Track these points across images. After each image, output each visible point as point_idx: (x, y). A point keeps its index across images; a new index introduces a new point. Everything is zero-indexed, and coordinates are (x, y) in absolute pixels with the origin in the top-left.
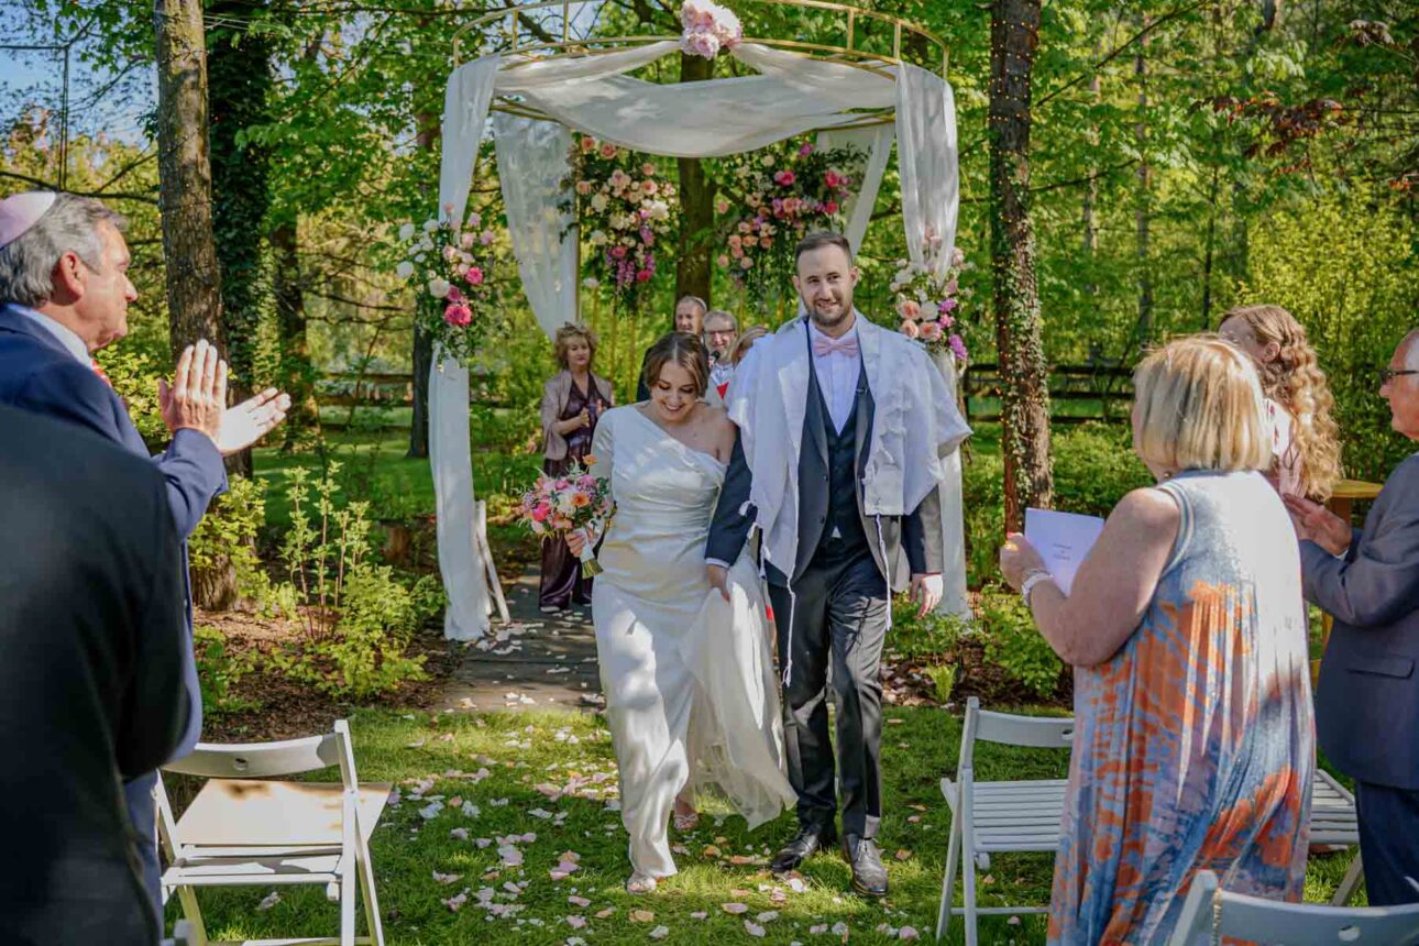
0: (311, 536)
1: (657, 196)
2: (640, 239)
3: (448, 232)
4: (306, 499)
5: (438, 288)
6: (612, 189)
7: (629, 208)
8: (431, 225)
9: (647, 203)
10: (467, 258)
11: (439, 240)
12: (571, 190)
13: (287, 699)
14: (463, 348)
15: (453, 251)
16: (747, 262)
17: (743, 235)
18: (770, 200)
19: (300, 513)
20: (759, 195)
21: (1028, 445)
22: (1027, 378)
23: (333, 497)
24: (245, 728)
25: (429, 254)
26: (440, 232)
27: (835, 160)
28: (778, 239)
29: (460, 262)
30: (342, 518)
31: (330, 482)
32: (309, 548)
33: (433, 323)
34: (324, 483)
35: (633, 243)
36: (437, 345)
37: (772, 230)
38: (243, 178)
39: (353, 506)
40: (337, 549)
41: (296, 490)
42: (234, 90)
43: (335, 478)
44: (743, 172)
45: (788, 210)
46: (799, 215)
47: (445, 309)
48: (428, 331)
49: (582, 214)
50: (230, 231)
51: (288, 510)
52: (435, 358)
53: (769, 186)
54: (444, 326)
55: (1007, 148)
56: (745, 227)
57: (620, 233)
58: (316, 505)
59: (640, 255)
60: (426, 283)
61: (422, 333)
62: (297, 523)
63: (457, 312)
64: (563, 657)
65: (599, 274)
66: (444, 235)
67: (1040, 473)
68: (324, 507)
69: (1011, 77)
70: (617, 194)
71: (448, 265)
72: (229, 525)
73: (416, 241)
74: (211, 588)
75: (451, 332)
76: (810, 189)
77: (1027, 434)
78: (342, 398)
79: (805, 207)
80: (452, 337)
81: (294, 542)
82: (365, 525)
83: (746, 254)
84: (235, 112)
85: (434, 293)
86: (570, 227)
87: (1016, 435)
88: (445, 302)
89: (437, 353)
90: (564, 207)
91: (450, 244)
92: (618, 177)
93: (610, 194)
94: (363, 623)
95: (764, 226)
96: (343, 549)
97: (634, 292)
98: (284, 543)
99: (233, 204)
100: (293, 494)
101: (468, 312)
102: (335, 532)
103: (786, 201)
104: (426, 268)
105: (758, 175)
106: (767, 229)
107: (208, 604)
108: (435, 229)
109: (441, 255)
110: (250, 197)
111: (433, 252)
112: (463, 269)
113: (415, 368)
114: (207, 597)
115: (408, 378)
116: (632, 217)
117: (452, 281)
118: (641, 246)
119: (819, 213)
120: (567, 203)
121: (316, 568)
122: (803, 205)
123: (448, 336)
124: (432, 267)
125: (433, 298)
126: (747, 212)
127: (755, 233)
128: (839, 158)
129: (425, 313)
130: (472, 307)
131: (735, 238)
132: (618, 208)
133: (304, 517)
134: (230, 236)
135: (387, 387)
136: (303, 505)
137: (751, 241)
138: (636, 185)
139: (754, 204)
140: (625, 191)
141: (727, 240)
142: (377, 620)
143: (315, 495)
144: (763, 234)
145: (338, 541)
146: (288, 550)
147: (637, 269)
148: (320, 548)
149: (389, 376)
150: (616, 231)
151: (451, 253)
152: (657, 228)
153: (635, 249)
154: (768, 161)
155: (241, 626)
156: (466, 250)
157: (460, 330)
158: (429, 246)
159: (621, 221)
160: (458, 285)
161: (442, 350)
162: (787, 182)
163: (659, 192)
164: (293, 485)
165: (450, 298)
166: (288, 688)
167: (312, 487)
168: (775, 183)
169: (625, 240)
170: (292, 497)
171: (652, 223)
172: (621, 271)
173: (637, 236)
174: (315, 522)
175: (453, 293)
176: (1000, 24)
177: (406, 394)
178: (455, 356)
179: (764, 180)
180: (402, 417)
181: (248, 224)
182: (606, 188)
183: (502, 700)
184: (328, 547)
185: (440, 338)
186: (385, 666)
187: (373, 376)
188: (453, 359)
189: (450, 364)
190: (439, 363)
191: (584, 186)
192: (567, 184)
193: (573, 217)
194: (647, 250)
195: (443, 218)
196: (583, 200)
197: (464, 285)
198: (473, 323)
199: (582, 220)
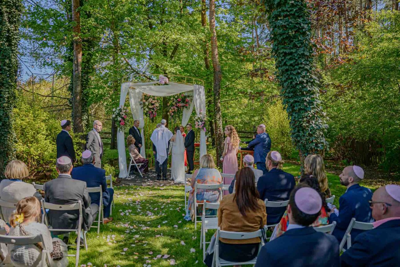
5: (119, 119)
7: (152, 104)
8: (118, 108)
9: (155, 104)
10: (124, 114)
14: (123, 129)
15: (122, 113)
18: (176, 103)
25: (118, 113)
26: (120, 110)
28: (178, 110)
44: (172, 99)
46: (182, 106)
47: (120, 123)
48: (117, 126)
56: (172, 108)
59: (154, 112)
60: (117, 118)
63: (122, 123)
65: (147, 116)
73: (115, 111)
75: (121, 126)
76: (183, 102)
83: (172, 113)
86: (142, 108)
88: (120, 121)
92: (150, 99)
93: (149, 102)
97: (153, 119)
103: (179, 104)
106: (176, 108)
109: (120, 114)
112: (123, 116)
116: (153, 106)
117: (121, 118)
119: (185, 106)
120: (141, 103)
122: (182, 104)
124: (118, 116)
125: (118, 121)
127: (174, 109)
128: (189, 97)
129: (117, 123)
130: (124, 122)
131: (170, 110)
132: (150, 104)
137: (173, 110)
138: (153, 101)
139: (174, 104)
140: (151, 102)
147: (153, 115)
152: (157, 108)
154: (176, 97)
157: (123, 126)
159: (151, 107)
161: (119, 129)
162: (179, 101)
168: (177, 101)
169: (151, 110)
172: (151, 115)
173: (153, 109)
175: (122, 120)
176: (215, 75)
179: (175, 100)
185: (119, 127)
189: (121, 131)
190: (119, 131)
191: (144, 101)
192: (141, 100)
193: (142, 106)
194: (155, 112)
195: (120, 107)
196: (144, 103)
197: (123, 118)
198: (125, 125)
199: (144, 106)
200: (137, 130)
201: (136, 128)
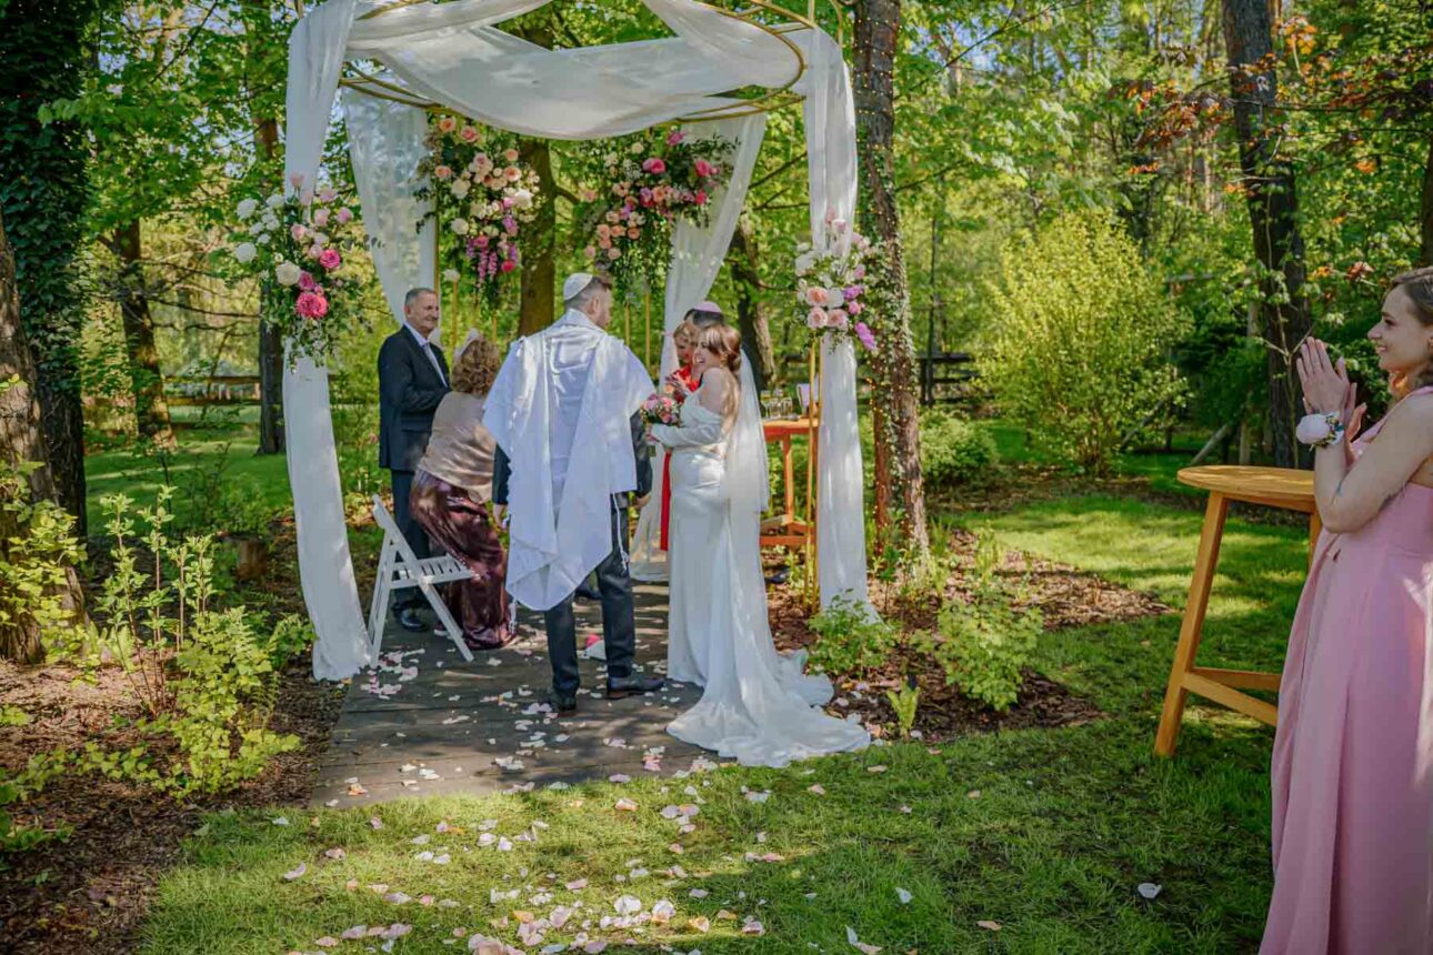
0: (139, 580)
1: (520, 184)
2: (502, 228)
3: (296, 210)
4: (131, 533)
5: (286, 274)
6: (474, 174)
7: (492, 196)
8: (276, 200)
9: (510, 190)
10: (321, 238)
11: (286, 219)
12: (428, 177)
13: (112, 807)
14: (318, 345)
15: (303, 230)
16: (615, 253)
17: (611, 225)
18: (638, 189)
19: (124, 551)
20: (627, 184)
21: (901, 434)
22: (899, 368)
23: (167, 530)
24: (44, 876)
25: (274, 235)
26: (287, 209)
27: (701, 151)
28: (647, 228)
29: (312, 243)
30: (178, 554)
31: (161, 511)
32: (139, 594)
33: (281, 316)
34: (154, 512)
35: (496, 232)
36: (287, 343)
37: (640, 220)
38: (54, 163)
39: (192, 541)
40: (176, 593)
41: (117, 523)
42: (38, 65)
43: (168, 505)
44: (611, 159)
45: (658, 199)
46: (669, 204)
47: (296, 298)
48: (276, 325)
49: (439, 202)
50: (42, 222)
51: (109, 546)
52: (286, 356)
53: (637, 174)
54: (295, 319)
55: (874, 142)
56: (613, 216)
57: (481, 222)
58: (145, 539)
59: (503, 244)
60: (272, 269)
61: (269, 327)
62: (121, 565)
63: (310, 302)
64: (457, 698)
65: (459, 266)
66: (292, 212)
67: (911, 461)
68: (155, 541)
69: (876, 73)
70: (478, 180)
71: (297, 246)
72: (28, 573)
73: (256, 219)
74: (23, 637)
75: (303, 326)
76: (679, 177)
77: (899, 423)
78: (194, 399)
79: (676, 195)
80: (305, 332)
81: (117, 590)
82: (207, 564)
83: (613, 245)
84: (40, 88)
85: (282, 279)
86: (427, 216)
87: (889, 423)
88: (296, 292)
89: (288, 349)
90: (421, 194)
91: (299, 222)
92: (481, 161)
93: (471, 179)
94: (211, 698)
95: (633, 215)
96: (183, 592)
97: (496, 284)
98: (102, 591)
99: (45, 192)
100: (114, 527)
101: (323, 301)
102: (170, 570)
103: (656, 189)
104: (271, 251)
105: (627, 163)
106: (636, 219)
107: (20, 656)
108: (281, 205)
109: (289, 236)
110: (66, 186)
111: (280, 231)
112: (314, 252)
113: (261, 369)
114: (19, 649)
115: (254, 379)
116: (496, 206)
117: (304, 267)
118: (504, 236)
119: (687, 203)
120: (425, 190)
121: (149, 618)
122: (674, 194)
123: (300, 331)
124: (278, 250)
125: (281, 286)
126: (613, 200)
127: (624, 223)
128: (706, 148)
129: (271, 304)
130: (326, 295)
131: (602, 227)
132: (481, 195)
133: (130, 556)
134: (42, 227)
135: (236, 387)
136: (128, 541)
137: (620, 231)
138: (498, 172)
139: (621, 193)
140: (487, 178)
141: (594, 229)
142: (230, 692)
143: (143, 528)
144: (631, 224)
145: (175, 584)
146: (110, 600)
147: (500, 259)
148: (152, 595)
149: (237, 378)
150: (477, 220)
151: (300, 232)
152: (521, 217)
153: (498, 239)
154: (637, 148)
155: (61, 684)
156: (319, 230)
157: (315, 323)
158: (274, 225)
159: (483, 209)
160: (312, 270)
161: (294, 346)
162: (657, 170)
163: (524, 178)
164: (113, 517)
165: (301, 285)
166: (115, 788)
167: (139, 519)
168: (644, 172)
169: (488, 229)
170: (114, 531)
171: (515, 213)
172: (483, 262)
173: (499, 224)
174: (144, 561)
175: (305, 280)
176: (864, 20)
177: (253, 392)
178: (309, 353)
179: (633, 168)
180: (251, 414)
181: (64, 215)
182: (466, 174)
183: (397, 775)
184: (162, 593)
185: (291, 334)
186: (244, 750)
187: (223, 379)
188: (307, 357)
189: (304, 363)
190: (292, 361)
191: (444, 172)
192: (425, 169)
193: (430, 205)
194: (511, 240)
195: (289, 191)
196: (442, 189)
197: (317, 271)
198: (329, 314)
199: (440, 207)
200: (431, 355)
201: (421, 341)
